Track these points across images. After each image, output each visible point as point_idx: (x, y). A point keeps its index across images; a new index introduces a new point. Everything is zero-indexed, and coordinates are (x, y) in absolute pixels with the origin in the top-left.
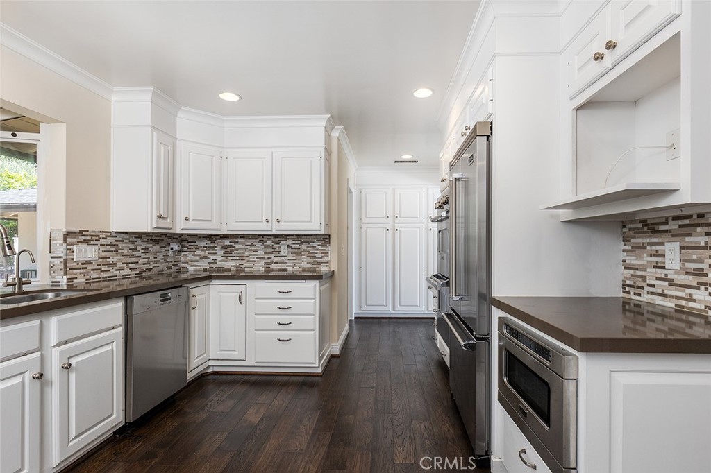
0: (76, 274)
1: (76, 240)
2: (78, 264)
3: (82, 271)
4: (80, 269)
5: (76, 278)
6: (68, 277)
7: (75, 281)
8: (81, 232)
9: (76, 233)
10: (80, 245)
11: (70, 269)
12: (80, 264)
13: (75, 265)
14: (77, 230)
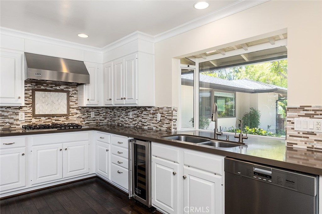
0: (296, 140)
1: (297, 114)
2: (299, 133)
3: (303, 139)
4: (301, 137)
5: (296, 144)
6: (288, 141)
7: (294, 146)
8: (302, 108)
9: (296, 108)
10: (301, 118)
11: (290, 136)
12: (301, 133)
13: (296, 134)
14: (298, 106)
